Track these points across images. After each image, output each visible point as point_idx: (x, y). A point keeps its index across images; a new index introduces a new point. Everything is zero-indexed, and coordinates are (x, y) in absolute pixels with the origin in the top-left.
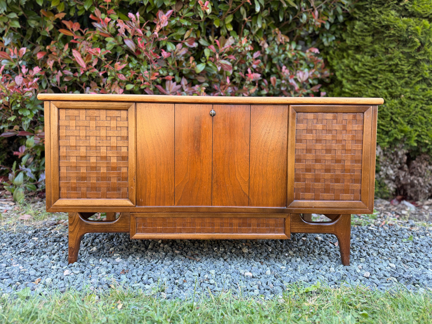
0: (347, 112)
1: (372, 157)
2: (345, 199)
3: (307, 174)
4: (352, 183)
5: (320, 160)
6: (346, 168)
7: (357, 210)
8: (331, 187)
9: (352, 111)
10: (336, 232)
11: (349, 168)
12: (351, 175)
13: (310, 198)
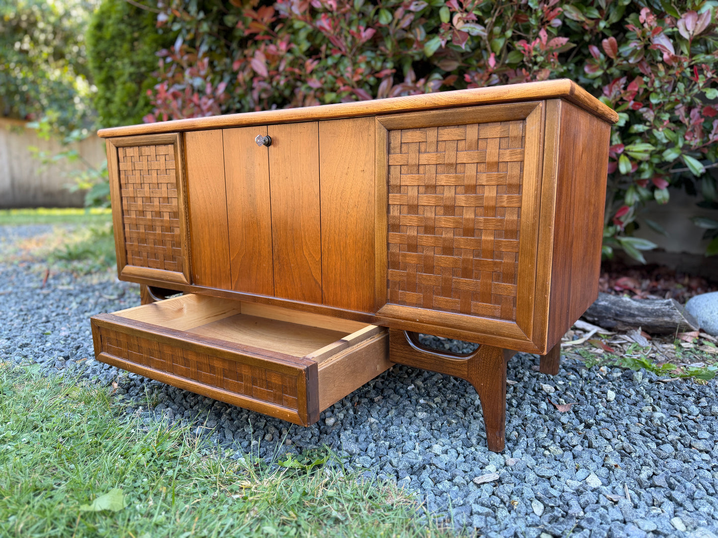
0: (485, 120)
1: (542, 225)
2: (481, 312)
3: (410, 256)
4: (497, 280)
5: (434, 228)
6: (484, 246)
7: (506, 341)
8: (454, 286)
9: (496, 119)
10: (471, 378)
11: (490, 247)
12: (495, 263)
13: (414, 302)
